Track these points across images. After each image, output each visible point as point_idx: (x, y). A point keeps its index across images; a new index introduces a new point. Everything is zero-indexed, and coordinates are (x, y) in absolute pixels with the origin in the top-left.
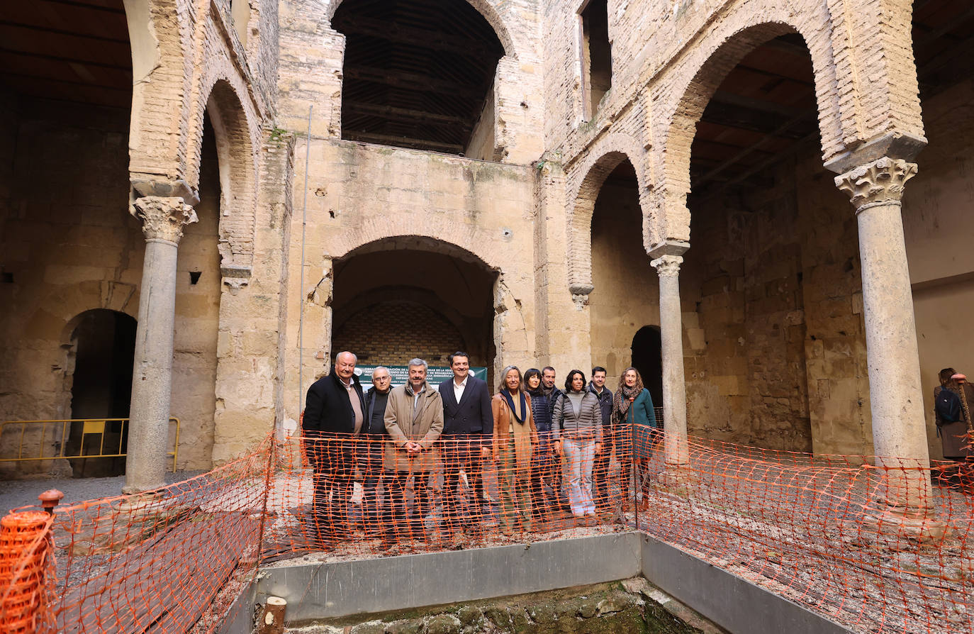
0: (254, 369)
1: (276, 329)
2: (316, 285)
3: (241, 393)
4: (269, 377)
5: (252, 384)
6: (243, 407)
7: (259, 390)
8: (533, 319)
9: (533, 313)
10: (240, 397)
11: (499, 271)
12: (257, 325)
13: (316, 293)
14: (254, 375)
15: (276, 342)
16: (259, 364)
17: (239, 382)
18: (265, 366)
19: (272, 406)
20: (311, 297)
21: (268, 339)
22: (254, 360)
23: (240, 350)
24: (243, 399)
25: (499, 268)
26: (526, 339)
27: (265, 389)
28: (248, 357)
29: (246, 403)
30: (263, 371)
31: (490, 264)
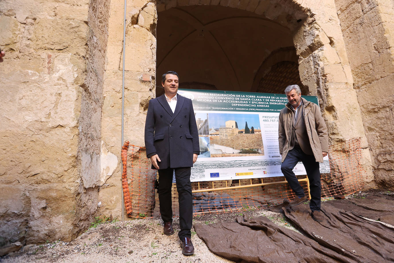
0: (49, 68)
1: (86, 18)
2: (140, 8)
3: (24, 102)
4: (70, 80)
5: (43, 90)
6: (25, 126)
7: (54, 98)
8: (345, 54)
9: (345, 49)
10: (21, 109)
11: (308, 14)
12: (57, 11)
13: (140, 15)
14: (47, 78)
15: (84, 35)
16: (56, 62)
17: (22, 86)
18: (66, 65)
19: (74, 124)
20: (135, 21)
21: (72, 30)
22: (49, 57)
23: (28, 42)
24: (27, 112)
25: (309, 10)
26: (344, 72)
27: (64, 98)
28: (40, 52)
29: (30, 118)
30: (60, 72)
31: (302, 5)
